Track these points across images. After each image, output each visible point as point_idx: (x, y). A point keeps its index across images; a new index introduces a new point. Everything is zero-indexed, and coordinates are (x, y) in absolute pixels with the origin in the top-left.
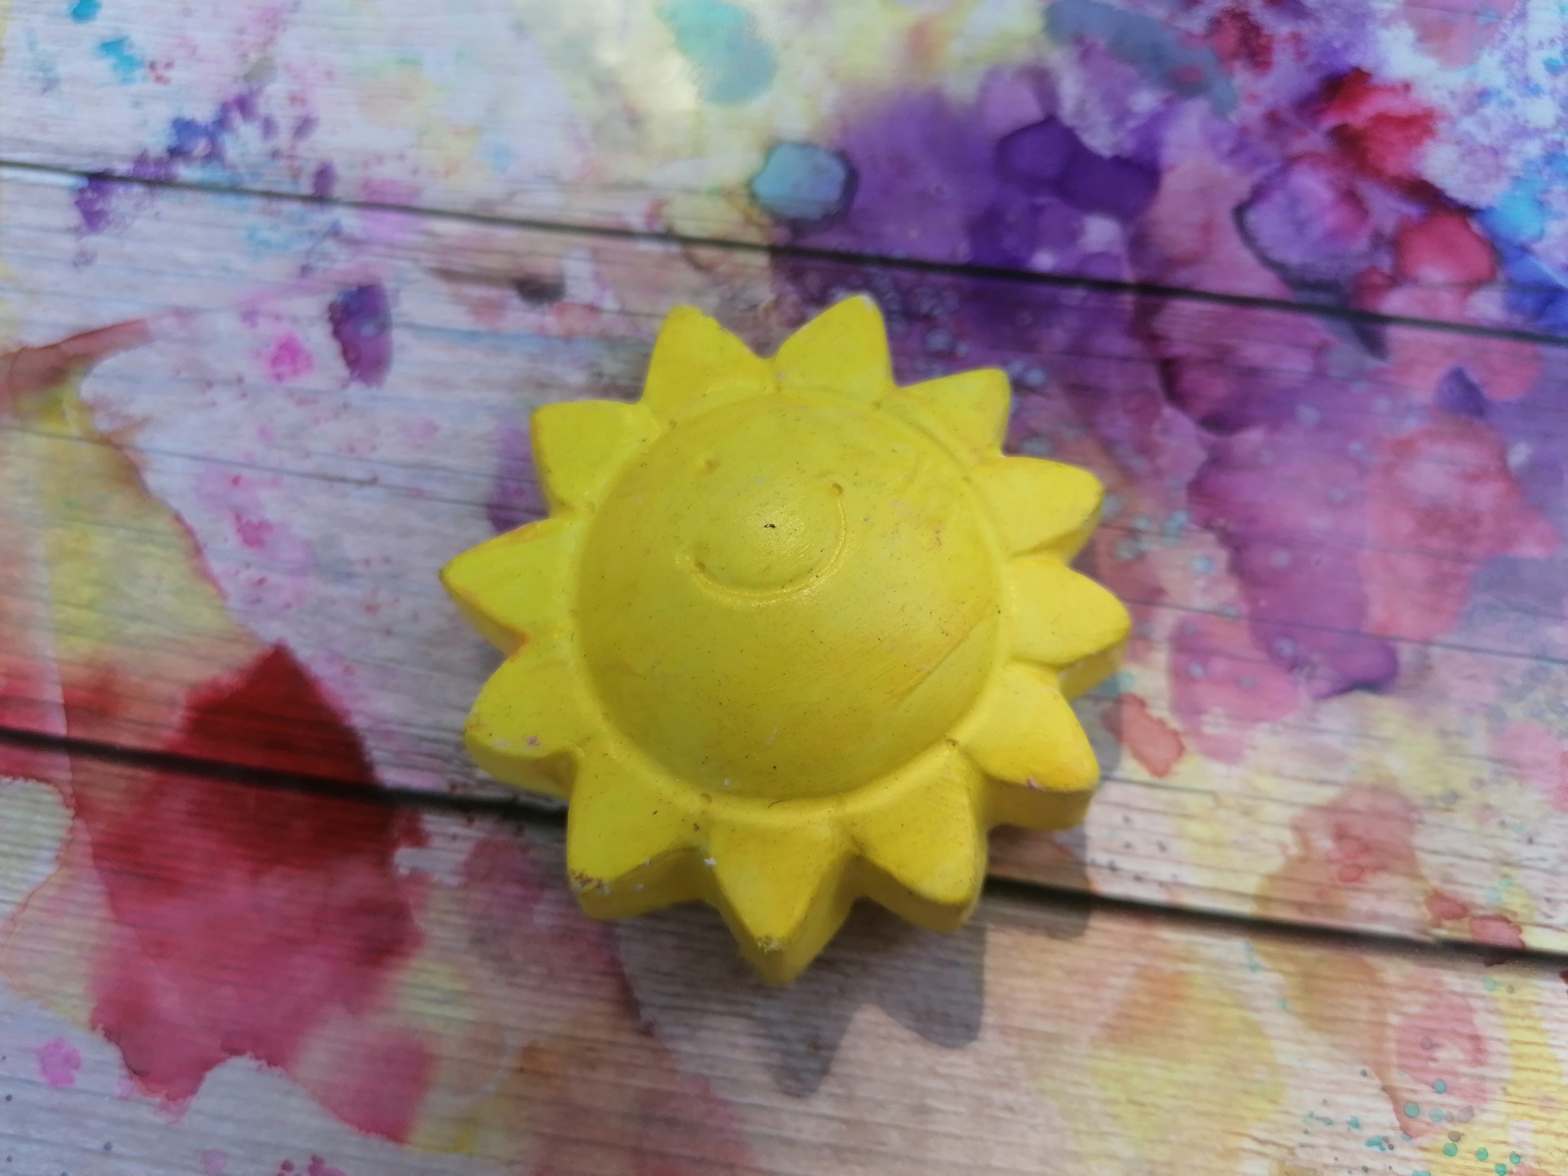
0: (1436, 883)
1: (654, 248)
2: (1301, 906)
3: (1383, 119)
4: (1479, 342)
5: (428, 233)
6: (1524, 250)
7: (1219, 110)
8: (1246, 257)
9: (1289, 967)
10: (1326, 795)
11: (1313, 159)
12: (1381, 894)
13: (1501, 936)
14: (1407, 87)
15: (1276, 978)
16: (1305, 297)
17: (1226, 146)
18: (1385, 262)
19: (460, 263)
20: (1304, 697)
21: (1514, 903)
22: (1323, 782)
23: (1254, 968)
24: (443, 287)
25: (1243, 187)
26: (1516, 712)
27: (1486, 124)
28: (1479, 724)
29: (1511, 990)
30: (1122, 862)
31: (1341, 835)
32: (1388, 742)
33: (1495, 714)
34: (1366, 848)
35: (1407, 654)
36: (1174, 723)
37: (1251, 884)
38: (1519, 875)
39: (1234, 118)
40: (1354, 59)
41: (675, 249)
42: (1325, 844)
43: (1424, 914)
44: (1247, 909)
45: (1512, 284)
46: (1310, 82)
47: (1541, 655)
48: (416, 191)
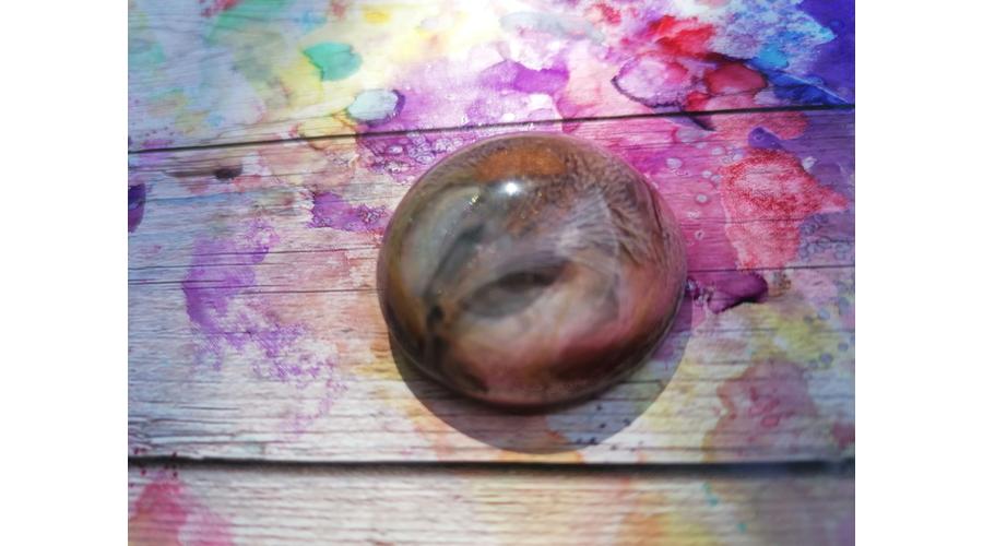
1: (294, 145)
2: (740, 450)
3: (684, 33)
4: (768, 115)
5: (174, 158)
6: (780, 72)
7: (596, 42)
8: (623, 99)
9: (741, 497)
11: (652, 54)
12: (796, 432)
14: (695, 19)
15: (731, 507)
16: (660, 110)
17: (603, 56)
18: (703, 89)
19: (187, 169)
22: (734, 363)
23: (714, 502)
24: (177, 180)
25: (615, 70)
27: (743, 26)
32: (773, 331)
34: (777, 402)
37: (697, 440)
39: (604, 44)
40: (664, 12)
41: (305, 143)
42: (745, 404)
44: (699, 458)
45: (777, 87)
46: (644, 25)
48: (171, 142)
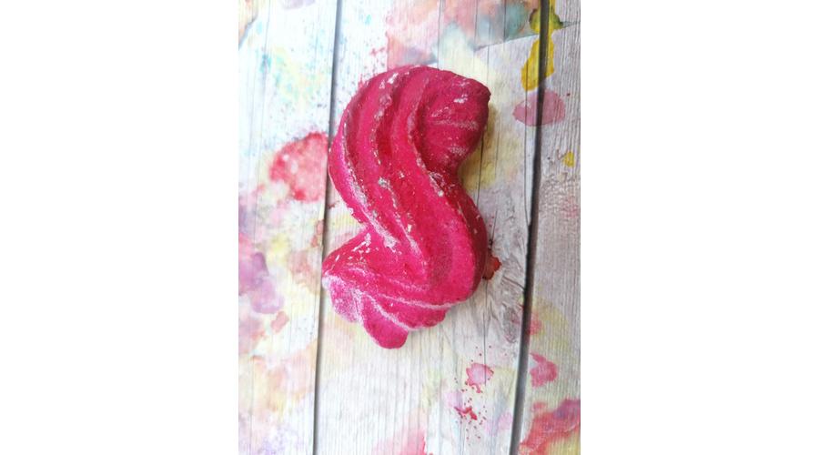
0: (309, 245)
10: (290, 276)
13: (321, 226)
20: (268, 278)
21: (313, 223)
26: (268, 221)
28: (271, 231)
29: (334, 224)
30: (309, 331)
31: (299, 271)
33: (269, 227)
35: (256, 250)
36: (276, 314)
38: (306, 221)
43: (317, 247)
47: (255, 213)
